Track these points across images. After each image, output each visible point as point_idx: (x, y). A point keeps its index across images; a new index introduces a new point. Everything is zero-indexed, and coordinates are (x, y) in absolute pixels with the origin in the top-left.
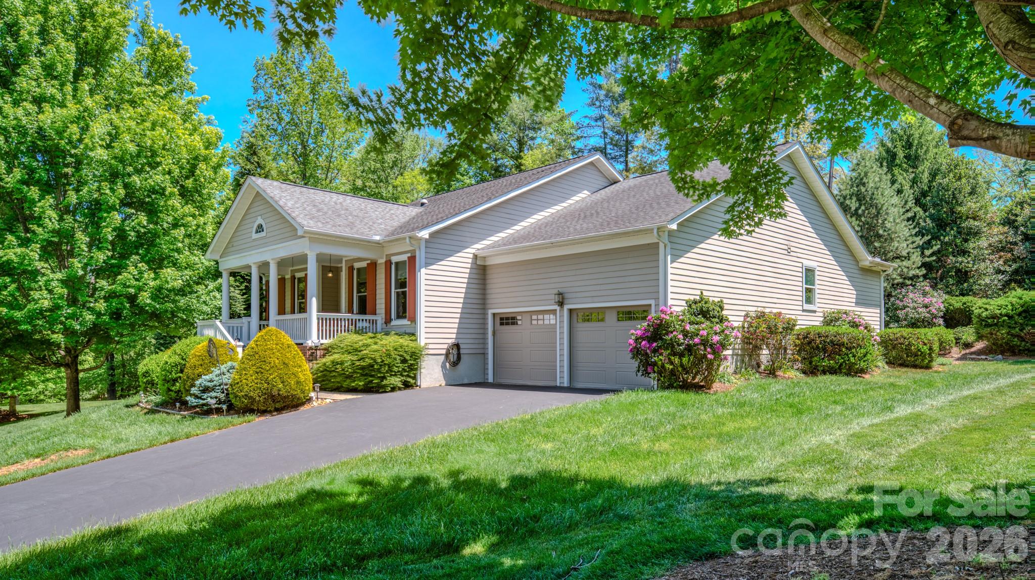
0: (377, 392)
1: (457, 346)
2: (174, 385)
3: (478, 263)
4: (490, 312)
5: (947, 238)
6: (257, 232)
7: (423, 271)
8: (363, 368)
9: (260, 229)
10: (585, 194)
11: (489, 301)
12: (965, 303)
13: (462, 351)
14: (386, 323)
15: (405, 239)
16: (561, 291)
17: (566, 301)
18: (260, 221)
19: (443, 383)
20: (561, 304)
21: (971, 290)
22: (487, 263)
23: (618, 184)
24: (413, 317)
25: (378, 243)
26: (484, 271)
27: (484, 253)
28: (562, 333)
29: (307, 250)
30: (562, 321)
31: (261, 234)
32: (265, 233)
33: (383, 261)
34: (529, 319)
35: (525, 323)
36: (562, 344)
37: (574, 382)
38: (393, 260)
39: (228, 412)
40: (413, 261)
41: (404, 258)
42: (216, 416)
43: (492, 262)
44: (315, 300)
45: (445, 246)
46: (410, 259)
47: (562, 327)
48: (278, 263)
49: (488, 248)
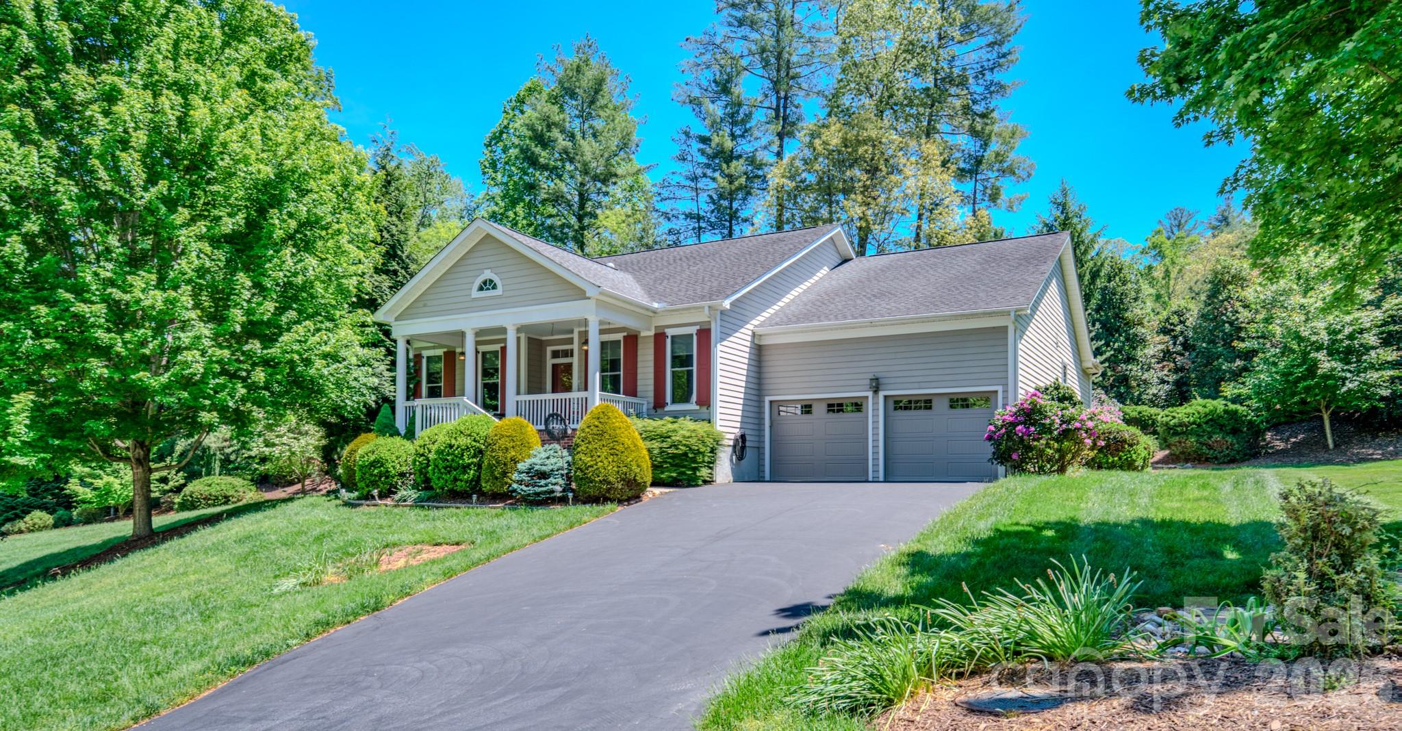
0: (689, 486)
1: (743, 437)
2: (465, 472)
3: (756, 342)
4: (767, 399)
5: (1116, 344)
6: (481, 289)
7: (719, 347)
8: (674, 456)
9: (488, 285)
10: (825, 271)
11: (766, 387)
12: (1140, 413)
13: (748, 444)
14: (655, 408)
15: (703, 307)
16: (878, 375)
17: (881, 387)
18: (488, 275)
19: (731, 479)
20: (876, 391)
21: (1140, 400)
22: (763, 343)
23: (850, 263)
24: (705, 401)
25: (655, 312)
26: (759, 352)
27: (759, 331)
28: (875, 422)
29: (591, 315)
30: (875, 410)
31: (492, 293)
32: (499, 292)
33: (652, 333)
34: (824, 407)
35: (819, 410)
36: (875, 434)
37: (890, 477)
38: (670, 332)
39: (576, 500)
40: (704, 334)
41: (693, 330)
42: (558, 508)
43: (765, 342)
44: (596, 378)
45: (733, 320)
46: (699, 332)
47: (875, 416)
48: (479, 333)
49: (762, 325)
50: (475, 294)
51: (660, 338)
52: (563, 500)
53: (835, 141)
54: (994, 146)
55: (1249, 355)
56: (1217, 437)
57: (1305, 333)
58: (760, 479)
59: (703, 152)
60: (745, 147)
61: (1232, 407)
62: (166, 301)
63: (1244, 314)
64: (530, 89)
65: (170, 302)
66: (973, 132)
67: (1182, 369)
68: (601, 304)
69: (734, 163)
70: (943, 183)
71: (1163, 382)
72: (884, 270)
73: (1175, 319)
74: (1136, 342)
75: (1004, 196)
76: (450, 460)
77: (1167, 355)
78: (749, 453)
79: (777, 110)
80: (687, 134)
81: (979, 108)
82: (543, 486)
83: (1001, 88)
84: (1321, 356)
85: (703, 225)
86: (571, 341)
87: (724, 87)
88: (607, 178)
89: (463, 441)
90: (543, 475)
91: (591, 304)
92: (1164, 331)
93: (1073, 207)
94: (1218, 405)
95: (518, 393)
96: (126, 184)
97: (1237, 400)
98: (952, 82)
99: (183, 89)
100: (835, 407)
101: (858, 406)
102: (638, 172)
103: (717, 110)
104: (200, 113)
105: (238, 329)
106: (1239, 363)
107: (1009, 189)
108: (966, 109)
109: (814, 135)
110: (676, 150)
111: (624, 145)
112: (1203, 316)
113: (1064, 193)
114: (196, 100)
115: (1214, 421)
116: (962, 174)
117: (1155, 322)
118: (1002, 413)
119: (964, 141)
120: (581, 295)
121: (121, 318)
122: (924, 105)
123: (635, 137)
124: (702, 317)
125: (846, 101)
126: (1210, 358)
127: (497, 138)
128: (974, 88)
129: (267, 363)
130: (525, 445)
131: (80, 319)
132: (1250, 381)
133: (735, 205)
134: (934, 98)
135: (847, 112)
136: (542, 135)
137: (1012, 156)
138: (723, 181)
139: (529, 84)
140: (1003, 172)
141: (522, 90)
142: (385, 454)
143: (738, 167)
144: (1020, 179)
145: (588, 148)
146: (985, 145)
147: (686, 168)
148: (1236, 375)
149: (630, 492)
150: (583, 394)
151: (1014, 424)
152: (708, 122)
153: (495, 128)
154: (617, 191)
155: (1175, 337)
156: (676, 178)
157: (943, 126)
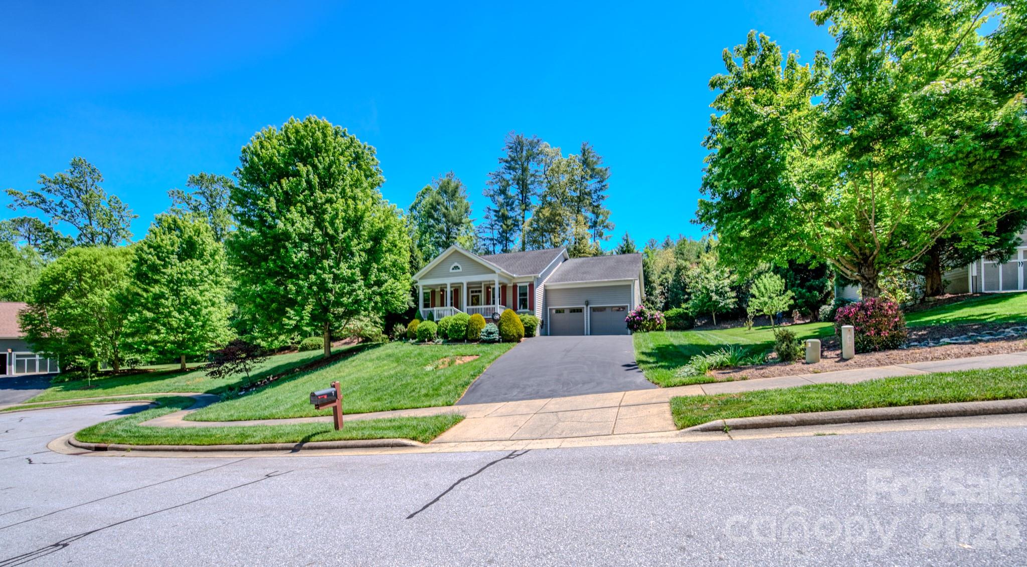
0: (530, 337)
1: (543, 321)
2: (462, 333)
3: (545, 288)
4: (548, 308)
6: (453, 269)
7: (536, 290)
8: (527, 327)
9: (456, 268)
10: (561, 263)
11: (548, 304)
13: (544, 323)
16: (588, 300)
17: (589, 304)
18: (456, 264)
19: (540, 335)
20: (587, 305)
23: (568, 260)
24: (532, 308)
25: (514, 278)
26: (546, 291)
27: (546, 284)
28: (587, 316)
29: (496, 279)
30: (587, 311)
31: (458, 271)
32: (461, 270)
33: (512, 285)
34: (568, 311)
35: (567, 312)
36: (587, 320)
37: (592, 333)
38: (519, 285)
39: (503, 342)
40: (531, 286)
41: (527, 284)
42: (497, 344)
43: (548, 288)
44: (497, 300)
45: (539, 280)
46: (530, 285)
47: (587, 313)
48: (468, 284)
49: (546, 282)
50: (451, 271)
51: (515, 287)
52: (499, 341)
53: (547, 214)
54: (601, 217)
55: (689, 294)
56: (681, 321)
57: (708, 287)
58: (547, 335)
59: (495, 216)
60: (511, 214)
61: (685, 311)
62: (351, 274)
63: (688, 280)
64: (426, 189)
65: (353, 274)
66: (593, 212)
67: (667, 298)
68: (499, 275)
69: (508, 221)
70: (585, 230)
71: (661, 302)
72: (583, 263)
73: (665, 281)
74: (653, 288)
75: (604, 236)
76: (456, 329)
77: (662, 293)
78: (544, 326)
79: (522, 201)
80: (489, 209)
81: (595, 204)
82: (492, 337)
83: (603, 197)
84: (713, 294)
85: (495, 242)
86: (481, 287)
87: (503, 192)
88: (458, 224)
89: (461, 322)
90: (492, 333)
91: (496, 275)
92: (661, 285)
93: (630, 241)
94: (680, 310)
95: (468, 305)
96: (336, 231)
97: (687, 309)
98: (586, 194)
99: (354, 198)
100: (573, 311)
101: (580, 310)
102: (470, 222)
103: (501, 199)
104: (360, 206)
105: (372, 282)
106: (686, 296)
107: (606, 233)
108: (591, 204)
109: (538, 212)
110: (485, 214)
111: (466, 212)
112: (674, 281)
113: (627, 236)
114: (358, 202)
115: (680, 316)
116: (591, 227)
117: (658, 281)
118: (631, 313)
119: (590, 215)
120: (494, 272)
121: (336, 278)
122: (576, 202)
123: (470, 209)
124: (531, 280)
125: (548, 199)
126: (677, 294)
127: (413, 208)
128: (593, 197)
129: (380, 294)
130: (482, 323)
131: (324, 280)
132: (691, 302)
133: (508, 235)
134: (580, 200)
135: (550, 204)
136: (435, 207)
137: (607, 221)
138: (504, 227)
139: (426, 187)
140: (604, 227)
141: (423, 189)
142: (429, 327)
143: (510, 222)
144: (610, 230)
145: (453, 212)
146: (597, 217)
147: (488, 221)
148: (686, 301)
149: (516, 339)
150: (493, 306)
151: (636, 317)
152: (498, 204)
153: (413, 204)
154: (462, 229)
155: (665, 287)
156: (484, 226)
157: (583, 210)
